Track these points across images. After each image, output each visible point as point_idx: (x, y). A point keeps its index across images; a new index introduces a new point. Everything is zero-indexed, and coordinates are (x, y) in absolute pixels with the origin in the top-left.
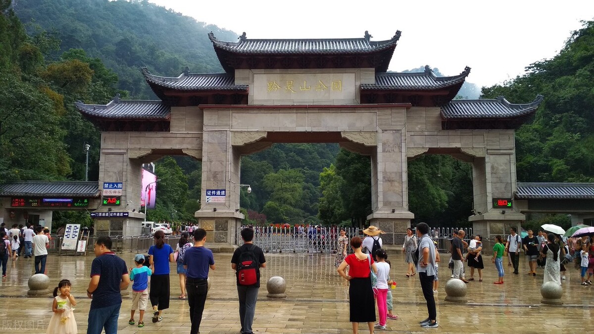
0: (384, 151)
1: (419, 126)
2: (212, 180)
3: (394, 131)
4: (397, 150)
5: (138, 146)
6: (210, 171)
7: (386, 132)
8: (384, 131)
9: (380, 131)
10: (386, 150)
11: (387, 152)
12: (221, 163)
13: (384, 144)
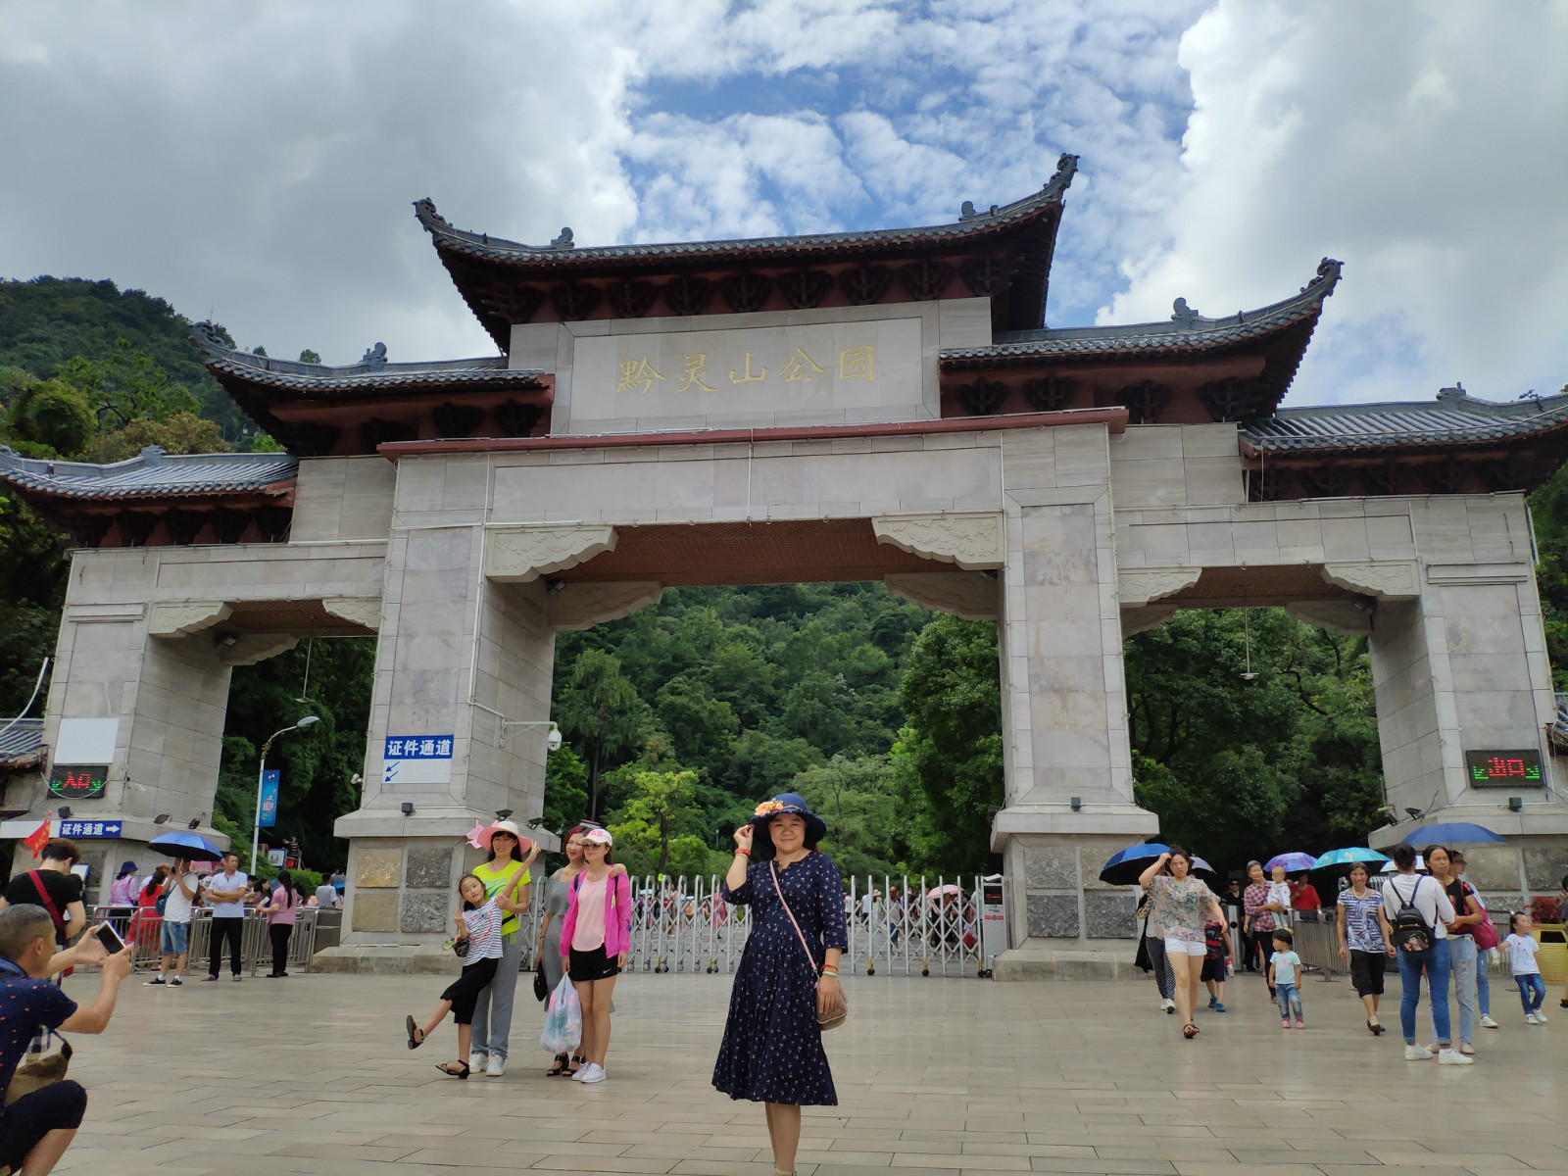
0: (1030, 581)
1: (1161, 492)
2: (409, 700)
3: (1067, 510)
4: (1079, 575)
5: (183, 595)
6: (405, 669)
7: (1035, 513)
8: (1028, 509)
9: (1014, 510)
10: (1040, 578)
11: (1042, 583)
12: (445, 642)
13: (1030, 556)
